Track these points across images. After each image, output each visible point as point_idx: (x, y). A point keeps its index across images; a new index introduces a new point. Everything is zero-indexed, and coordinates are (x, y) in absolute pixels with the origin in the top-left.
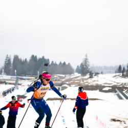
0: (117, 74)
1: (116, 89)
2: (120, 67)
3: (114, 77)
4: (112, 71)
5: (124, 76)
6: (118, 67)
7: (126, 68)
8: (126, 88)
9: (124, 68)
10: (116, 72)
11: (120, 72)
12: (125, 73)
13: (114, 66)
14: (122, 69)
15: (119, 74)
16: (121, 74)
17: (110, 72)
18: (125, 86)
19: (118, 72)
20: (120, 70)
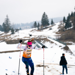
0: (34, 29)
1: (35, 41)
2: (35, 23)
3: (31, 31)
4: (28, 27)
5: (39, 30)
6: (34, 23)
7: (40, 23)
8: (42, 39)
9: (39, 24)
10: (32, 28)
11: (36, 27)
12: (40, 28)
13: (29, 23)
14: (37, 24)
15: (35, 29)
16: (37, 28)
17: (27, 28)
18: (41, 38)
19: (34, 27)
20: (35, 25)
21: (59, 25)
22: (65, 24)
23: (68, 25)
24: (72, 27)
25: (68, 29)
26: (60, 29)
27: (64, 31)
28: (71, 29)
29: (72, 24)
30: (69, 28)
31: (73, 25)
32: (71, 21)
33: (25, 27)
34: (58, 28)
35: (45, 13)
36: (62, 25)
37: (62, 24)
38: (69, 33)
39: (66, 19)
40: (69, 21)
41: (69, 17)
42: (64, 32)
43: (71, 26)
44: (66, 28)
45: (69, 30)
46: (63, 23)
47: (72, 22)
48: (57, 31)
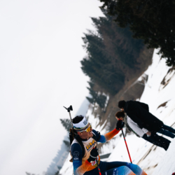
21: (92, 113)
22: (96, 104)
23: (101, 101)
24: (108, 98)
25: (106, 105)
26: (98, 115)
27: (105, 112)
28: (109, 101)
29: (104, 94)
30: (107, 102)
31: (106, 93)
32: (99, 93)
33: (62, 158)
34: (95, 117)
35: (61, 120)
36: (96, 109)
37: (93, 108)
38: (112, 107)
39: (91, 97)
40: (97, 95)
41: (92, 91)
42: (107, 113)
43: (106, 98)
44: (103, 107)
45: (108, 105)
46: (93, 106)
47: (102, 92)
48: (98, 121)
